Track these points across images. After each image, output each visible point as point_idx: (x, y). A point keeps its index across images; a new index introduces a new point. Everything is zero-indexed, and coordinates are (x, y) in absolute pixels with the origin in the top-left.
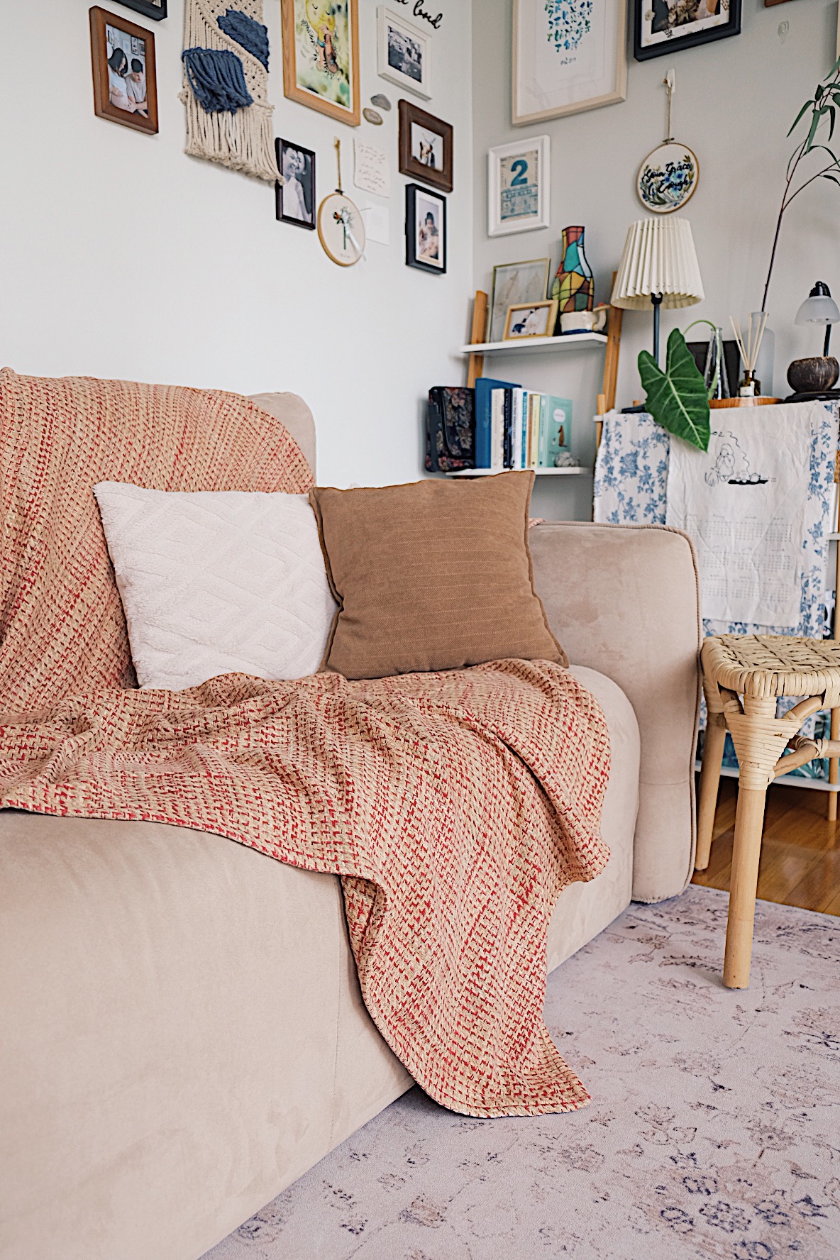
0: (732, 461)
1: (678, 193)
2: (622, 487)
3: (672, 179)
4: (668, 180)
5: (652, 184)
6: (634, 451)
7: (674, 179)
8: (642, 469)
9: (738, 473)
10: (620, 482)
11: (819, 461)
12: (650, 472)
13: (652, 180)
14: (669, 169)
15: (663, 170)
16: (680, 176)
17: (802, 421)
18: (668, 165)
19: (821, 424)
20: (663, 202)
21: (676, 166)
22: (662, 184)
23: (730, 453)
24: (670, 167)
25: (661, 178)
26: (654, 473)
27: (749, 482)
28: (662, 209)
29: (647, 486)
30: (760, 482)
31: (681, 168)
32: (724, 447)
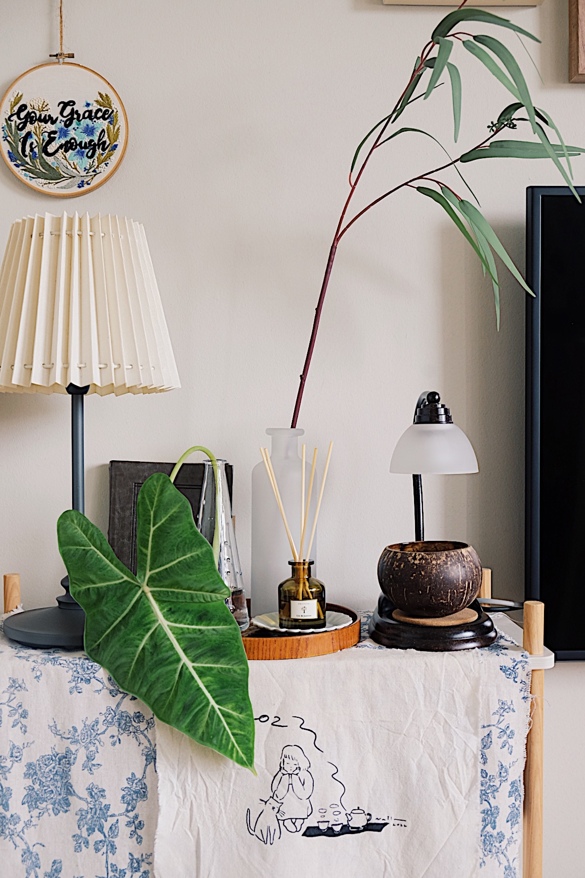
0: (309, 783)
1: (87, 162)
2: (31, 836)
3: (72, 134)
4: (64, 133)
5: (29, 134)
6: (62, 751)
7: (76, 133)
8: (85, 794)
9: (323, 811)
10: (28, 824)
11: (497, 783)
12: (104, 802)
13: (29, 127)
14: (66, 113)
15: (55, 112)
16: (89, 131)
17: (457, 698)
18: (65, 105)
19: (496, 706)
20: (53, 175)
21: (80, 108)
22: (52, 140)
23: (304, 765)
24: (68, 110)
25: (50, 127)
26: (117, 807)
27: (346, 830)
28: (53, 188)
29: (97, 836)
30: (371, 827)
31: (90, 116)
32: (287, 751)
